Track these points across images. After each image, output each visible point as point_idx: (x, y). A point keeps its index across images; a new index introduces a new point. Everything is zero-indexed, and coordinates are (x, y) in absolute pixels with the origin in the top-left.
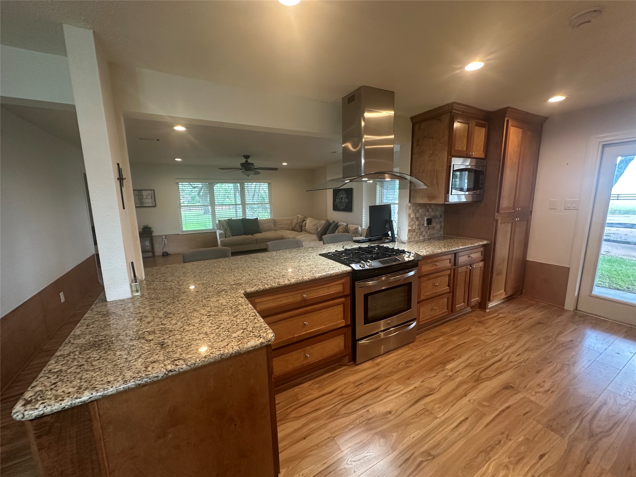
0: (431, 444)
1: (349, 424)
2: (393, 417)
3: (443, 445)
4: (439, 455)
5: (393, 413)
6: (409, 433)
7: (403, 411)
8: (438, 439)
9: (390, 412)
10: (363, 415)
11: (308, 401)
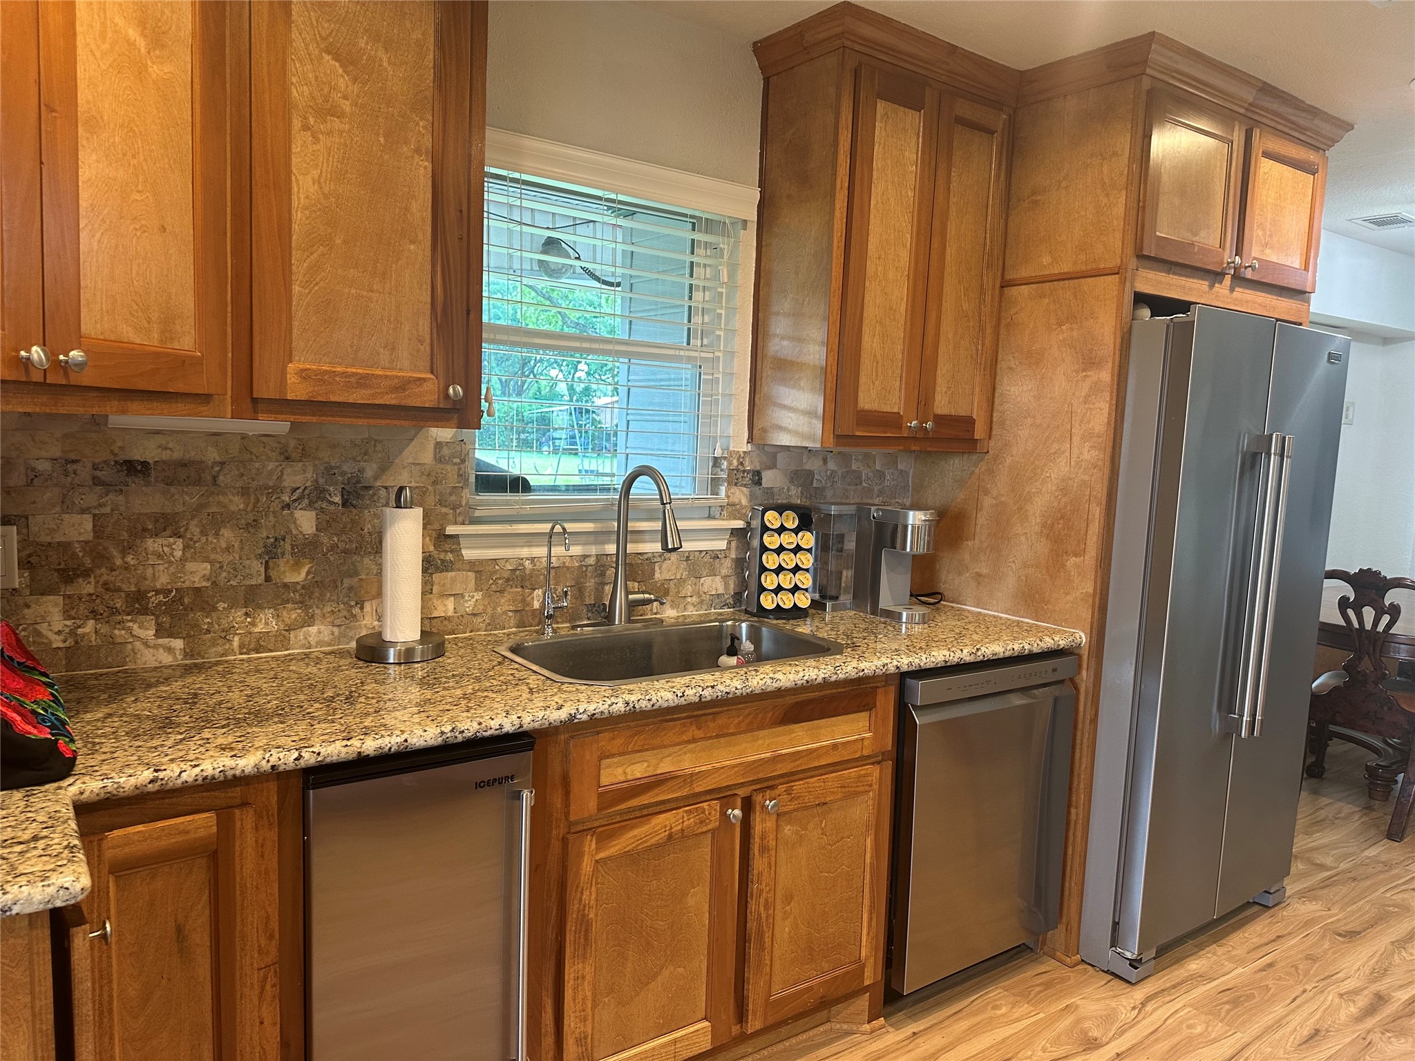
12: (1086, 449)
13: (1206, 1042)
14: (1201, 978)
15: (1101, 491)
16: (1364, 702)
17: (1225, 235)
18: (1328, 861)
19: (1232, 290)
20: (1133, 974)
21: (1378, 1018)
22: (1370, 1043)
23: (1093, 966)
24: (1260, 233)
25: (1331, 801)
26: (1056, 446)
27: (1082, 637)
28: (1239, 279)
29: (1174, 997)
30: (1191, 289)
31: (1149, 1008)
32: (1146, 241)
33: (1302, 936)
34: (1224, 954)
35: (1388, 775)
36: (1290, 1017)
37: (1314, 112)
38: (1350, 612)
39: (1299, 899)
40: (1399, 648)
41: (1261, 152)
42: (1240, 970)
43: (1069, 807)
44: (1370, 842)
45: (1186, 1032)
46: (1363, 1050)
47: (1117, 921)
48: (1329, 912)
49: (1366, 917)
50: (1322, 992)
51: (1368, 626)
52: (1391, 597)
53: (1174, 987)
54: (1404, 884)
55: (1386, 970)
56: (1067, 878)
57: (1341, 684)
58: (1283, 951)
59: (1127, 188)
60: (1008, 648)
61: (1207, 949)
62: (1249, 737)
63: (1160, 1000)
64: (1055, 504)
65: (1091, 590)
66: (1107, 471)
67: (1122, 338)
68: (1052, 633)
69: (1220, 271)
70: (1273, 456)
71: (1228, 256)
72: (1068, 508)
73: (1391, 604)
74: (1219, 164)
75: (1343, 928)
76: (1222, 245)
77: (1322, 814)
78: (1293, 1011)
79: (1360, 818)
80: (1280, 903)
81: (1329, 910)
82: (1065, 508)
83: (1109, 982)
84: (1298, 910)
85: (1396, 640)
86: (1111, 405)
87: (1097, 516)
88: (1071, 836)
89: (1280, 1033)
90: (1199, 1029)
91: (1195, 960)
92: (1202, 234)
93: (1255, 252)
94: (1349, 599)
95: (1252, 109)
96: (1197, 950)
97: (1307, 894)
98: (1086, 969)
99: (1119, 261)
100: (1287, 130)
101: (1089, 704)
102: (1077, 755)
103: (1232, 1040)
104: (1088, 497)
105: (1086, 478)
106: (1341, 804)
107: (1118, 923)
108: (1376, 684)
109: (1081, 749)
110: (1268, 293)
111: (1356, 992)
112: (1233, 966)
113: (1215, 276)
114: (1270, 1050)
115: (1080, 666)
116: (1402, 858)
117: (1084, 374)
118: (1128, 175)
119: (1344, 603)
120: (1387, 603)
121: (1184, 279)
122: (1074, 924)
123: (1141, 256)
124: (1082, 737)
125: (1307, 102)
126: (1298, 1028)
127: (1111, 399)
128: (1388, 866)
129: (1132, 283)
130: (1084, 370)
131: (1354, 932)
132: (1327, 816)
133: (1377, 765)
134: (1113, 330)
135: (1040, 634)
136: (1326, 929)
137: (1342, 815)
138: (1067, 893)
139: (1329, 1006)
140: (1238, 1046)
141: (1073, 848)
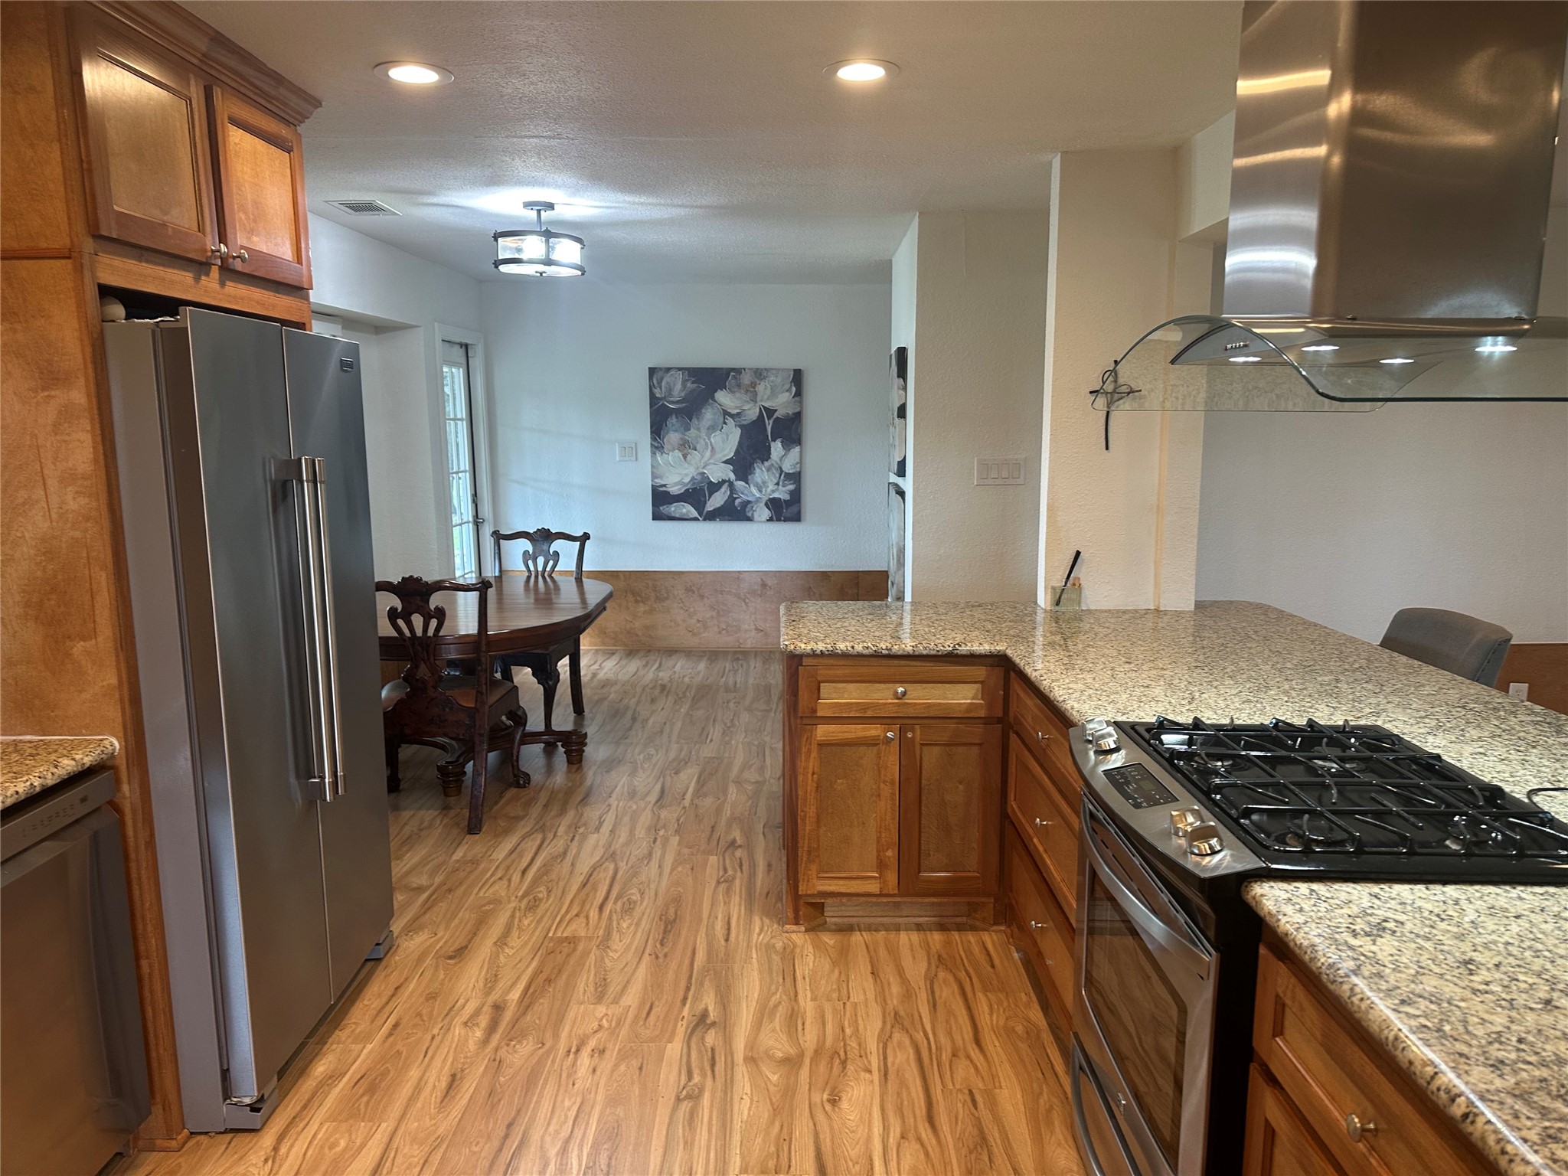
0: (703, 1115)
1: (858, 1030)
2: (817, 1098)
3: (681, 1131)
4: (675, 1109)
5: (828, 1107)
6: (755, 1099)
7: (818, 1125)
8: (698, 1131)
9: (834, 1102)
10: (864, 1058)
11: (973, 1005)
12: (70, 497)
13: (352, 1155)
14: (333, 1078)
15: (102, 549)
16: (427, 708)
17: (202, 216)
18: (423, 880)
19: (222, 284)
20: (254, 1119)
21: (501, 1030)
22: (500, 1062)
23: (206, 1133)
24: (243, 217)
25: (412, 813)
26: (23, 494)
27: (114, 743)
28: (228, 272)
29: (307, 1120)
30: (172, 282)
31: (283, 1150)
32: (102, 217)
33: (418, 976)
34: (349, 1037)
35: (458, 770)
36: (427, 1074)
37: (278, 79)
38: (400, 622)
39: (406, 935)
40: (449, 649)
41: (226, 118)
42: (369, 1047)
43: (137, 958)
44: (454, 845)
45: (329, 1155)
46: (496, 1072)
47: (225, 1068)
48: (437, 937)
49: (469, 926)
50: (449, 1029)
51: (419, 632)
52: (436, 600)
53: (305, 1107)
54: (492, 875)
55: (496, 976)
56: (152, 1047)
57: (404, 696)
58: (405, 1002)
59: (60, 141)
60: (9, 794)
61: (330, 1040)
62: (334, 799)
63: (293, 1132)
64: (39, 574)
65: (114, 681)
66: (106, 523)
67: (93, 345)
68: (69, 750)
69: (204, 260)
70: (305, 484)
71: (211, 242)
72: (60, 577)
73: (437, 608)
74: (178, 124)
75: (452, 949)
76: (201, 228)
77: (407, 830)
78: (428, 1065)
79: (441, 822)
80: (390, 948)
81: (436, 934)
82: (55, 577)
83: (230, 1143)
84: (409, 945)
85: (446, 642)
86: (94, 436)
87: (104, 583)
88: (147, 995)
89: (422, 1099)
90: (343, 1143)
91: (320, 1061)
92: (175, 212)
93: (241, 239)
94: (396, 609)
95: (204, 59)
96: (320, 1046)
97: (411, 928)
98: (198, 1142)
99: (68, 241)
100: (252, 96)
101: (140, 825)
102: (136, 893)
103: (378, 1136)
104: (84, 561)
105: (78, 534)
106: (422, 812)
107: (228, 1069)
108: (435, 687)
109: (140, 885)
110: (263, 289)
111: (477, 1013)
112: (359, 1047)
113: (200, 266)
114: (416, 1124)
115: (118, 781)
116: (484, 850)
117: (46, 394)
118: (59, 123)
119: (393, 615)
120: (432, 607)
121: (161, 268)
122: (172, 1097)
123: (98, 237)
124: (138, 870)
125: (268, 65)
126: (437, 1083)
127: (93, 428)
128: (475, 862)
129: (93, 273)
130: (43, 389)
131: (462, 948)
132: (412, 831)
133: (447, 763)
134: (76, 334)
135: (53, 757)
136: (437, 956)
137: (426, 824)
138: (155, 1065)
139: (459, 1040)
140: (385, 1140)
141: (154, 1010)
